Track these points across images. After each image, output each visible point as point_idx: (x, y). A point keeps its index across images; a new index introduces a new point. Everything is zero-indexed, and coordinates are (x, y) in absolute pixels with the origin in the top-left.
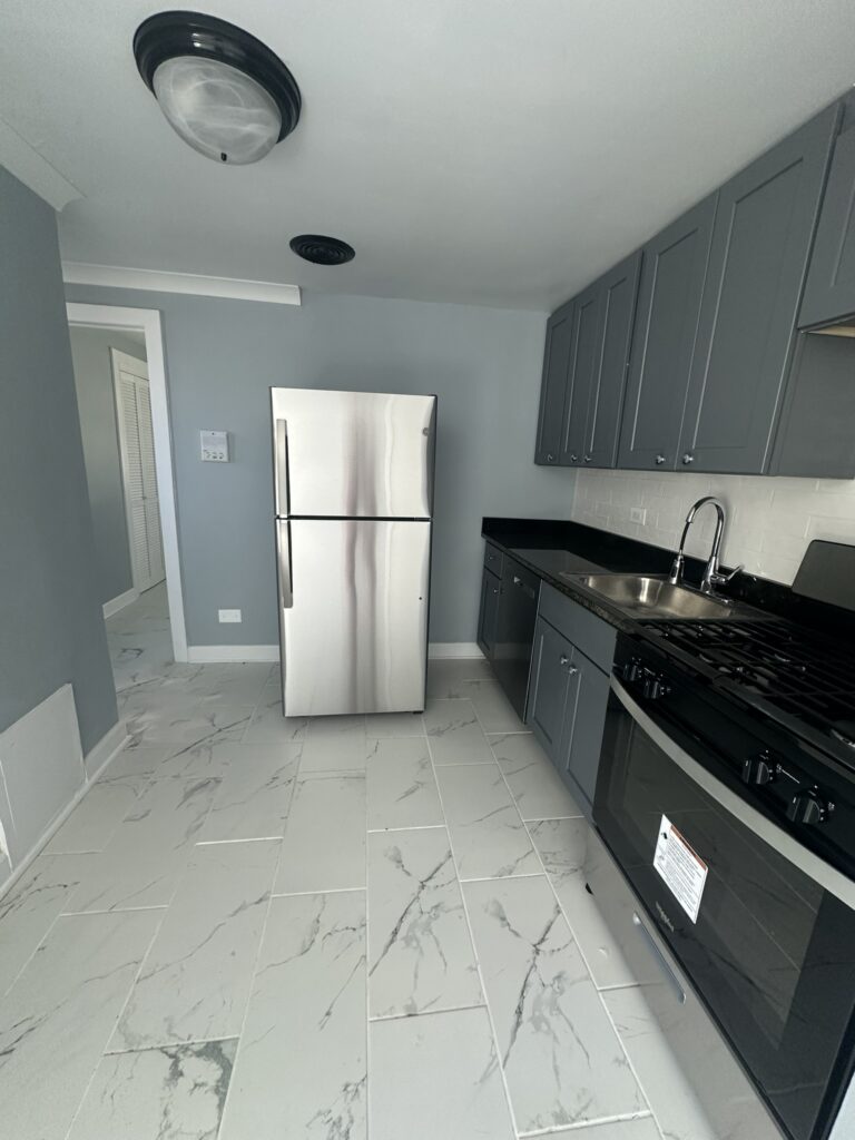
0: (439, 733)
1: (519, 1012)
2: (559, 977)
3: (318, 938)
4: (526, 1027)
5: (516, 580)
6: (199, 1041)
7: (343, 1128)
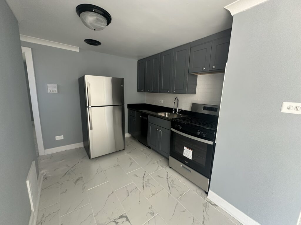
0: (130, 153)
1: (169, 187)
2: (172, 180)
3: (129, 193)
4: (171, 188)
5: (140, 116)
6: (118, 217)
7: (152, 213)
